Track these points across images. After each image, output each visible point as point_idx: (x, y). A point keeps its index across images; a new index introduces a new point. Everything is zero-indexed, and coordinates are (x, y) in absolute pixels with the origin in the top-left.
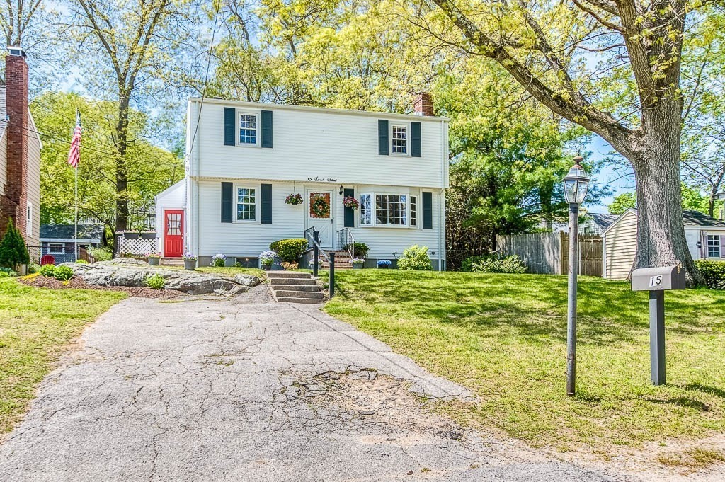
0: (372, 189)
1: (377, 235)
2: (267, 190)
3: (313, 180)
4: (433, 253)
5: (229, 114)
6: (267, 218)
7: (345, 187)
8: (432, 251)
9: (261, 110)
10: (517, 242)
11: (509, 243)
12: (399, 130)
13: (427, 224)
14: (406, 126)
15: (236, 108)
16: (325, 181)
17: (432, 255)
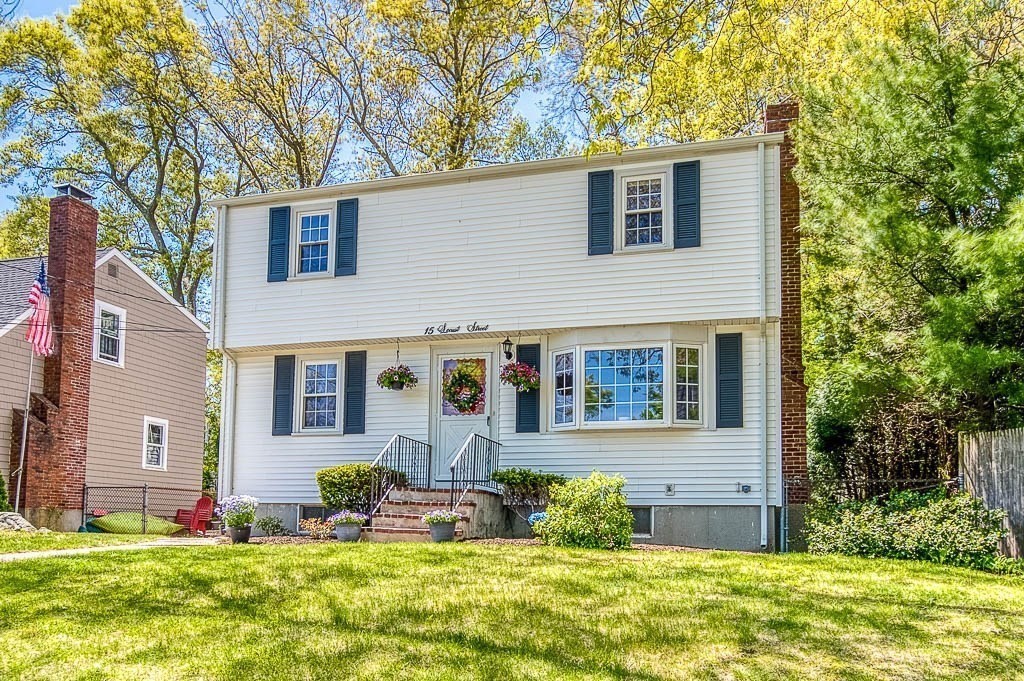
0: (574, 338)
1: (597, 448)
2: (356, 363)
3: (436, 333)
4: (747, 489)
5: (280, 218)
6: (355, 422)
7: (516, 341)
8: (744, 482)
9: (335, 200)
10: (1007, 453)
11: (985, 457)
12: (644, 189)
13: (730, 414)
14: (662, 177)
15: (292, 204)
16: (463, 330)
17: (742, 495)
